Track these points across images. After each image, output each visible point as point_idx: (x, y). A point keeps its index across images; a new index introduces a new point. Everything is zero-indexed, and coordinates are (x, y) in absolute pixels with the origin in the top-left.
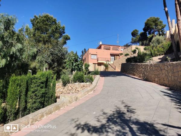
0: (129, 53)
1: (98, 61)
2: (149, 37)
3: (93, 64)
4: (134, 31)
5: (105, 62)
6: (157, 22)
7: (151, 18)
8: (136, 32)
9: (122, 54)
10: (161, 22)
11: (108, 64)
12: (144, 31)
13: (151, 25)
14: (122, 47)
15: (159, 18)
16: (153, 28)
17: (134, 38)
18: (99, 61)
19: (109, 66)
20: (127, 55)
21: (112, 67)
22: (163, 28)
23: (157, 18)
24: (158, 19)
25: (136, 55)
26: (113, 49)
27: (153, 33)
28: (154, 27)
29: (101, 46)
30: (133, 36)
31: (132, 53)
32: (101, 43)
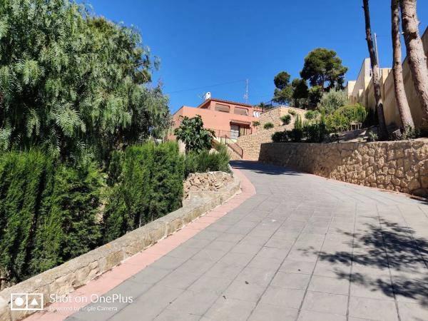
0: (273, 123)
2: (311, 92)
4: (280, 76)
5: (219, 140)
7: (319, 50)
8: (284, 77)
9: (256, 124)
10: (338, 62)
11: (226, 144)
12: (302, 76)
13: (318, 66)
14: (255, 109)
15: (334, 51)
16: (321, 73)
17: (279, 90)
19: (228, 149)
20: (269, 126)
21: (234, 151)
22: (343, 74)
23: (332, 52)
24: (332, 54)
25: (290, 127)
26: (236, 112)
27: (321, 83)
28: (324, 70)
29: (209, 102)
30: (277, 86)
31: (282, 123)
32: (208, 96)
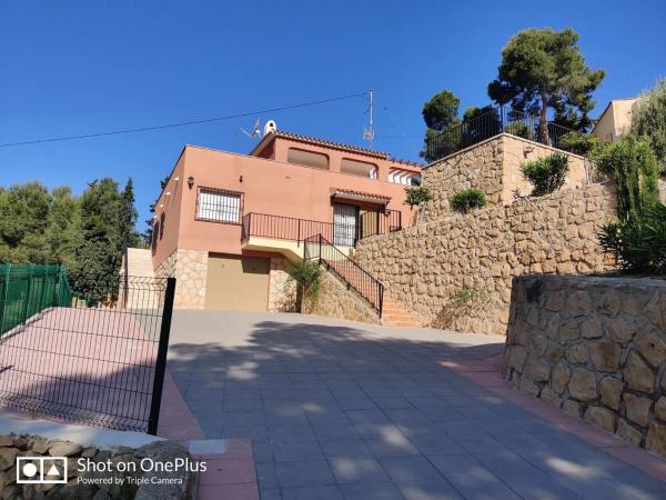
1: (245, 237)
3: (212, 255)
4: (439, 101)
5: (298, 250)
6: (567, 52)
8: (447, 102)
11: (321, 261)
14: (397, 165)
18: (255, 242)
19: (328, 278)
20: (470, 200)
21: (348, 286)
23: (569, 33)
29: (273, 141)
